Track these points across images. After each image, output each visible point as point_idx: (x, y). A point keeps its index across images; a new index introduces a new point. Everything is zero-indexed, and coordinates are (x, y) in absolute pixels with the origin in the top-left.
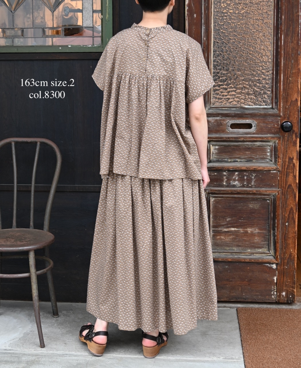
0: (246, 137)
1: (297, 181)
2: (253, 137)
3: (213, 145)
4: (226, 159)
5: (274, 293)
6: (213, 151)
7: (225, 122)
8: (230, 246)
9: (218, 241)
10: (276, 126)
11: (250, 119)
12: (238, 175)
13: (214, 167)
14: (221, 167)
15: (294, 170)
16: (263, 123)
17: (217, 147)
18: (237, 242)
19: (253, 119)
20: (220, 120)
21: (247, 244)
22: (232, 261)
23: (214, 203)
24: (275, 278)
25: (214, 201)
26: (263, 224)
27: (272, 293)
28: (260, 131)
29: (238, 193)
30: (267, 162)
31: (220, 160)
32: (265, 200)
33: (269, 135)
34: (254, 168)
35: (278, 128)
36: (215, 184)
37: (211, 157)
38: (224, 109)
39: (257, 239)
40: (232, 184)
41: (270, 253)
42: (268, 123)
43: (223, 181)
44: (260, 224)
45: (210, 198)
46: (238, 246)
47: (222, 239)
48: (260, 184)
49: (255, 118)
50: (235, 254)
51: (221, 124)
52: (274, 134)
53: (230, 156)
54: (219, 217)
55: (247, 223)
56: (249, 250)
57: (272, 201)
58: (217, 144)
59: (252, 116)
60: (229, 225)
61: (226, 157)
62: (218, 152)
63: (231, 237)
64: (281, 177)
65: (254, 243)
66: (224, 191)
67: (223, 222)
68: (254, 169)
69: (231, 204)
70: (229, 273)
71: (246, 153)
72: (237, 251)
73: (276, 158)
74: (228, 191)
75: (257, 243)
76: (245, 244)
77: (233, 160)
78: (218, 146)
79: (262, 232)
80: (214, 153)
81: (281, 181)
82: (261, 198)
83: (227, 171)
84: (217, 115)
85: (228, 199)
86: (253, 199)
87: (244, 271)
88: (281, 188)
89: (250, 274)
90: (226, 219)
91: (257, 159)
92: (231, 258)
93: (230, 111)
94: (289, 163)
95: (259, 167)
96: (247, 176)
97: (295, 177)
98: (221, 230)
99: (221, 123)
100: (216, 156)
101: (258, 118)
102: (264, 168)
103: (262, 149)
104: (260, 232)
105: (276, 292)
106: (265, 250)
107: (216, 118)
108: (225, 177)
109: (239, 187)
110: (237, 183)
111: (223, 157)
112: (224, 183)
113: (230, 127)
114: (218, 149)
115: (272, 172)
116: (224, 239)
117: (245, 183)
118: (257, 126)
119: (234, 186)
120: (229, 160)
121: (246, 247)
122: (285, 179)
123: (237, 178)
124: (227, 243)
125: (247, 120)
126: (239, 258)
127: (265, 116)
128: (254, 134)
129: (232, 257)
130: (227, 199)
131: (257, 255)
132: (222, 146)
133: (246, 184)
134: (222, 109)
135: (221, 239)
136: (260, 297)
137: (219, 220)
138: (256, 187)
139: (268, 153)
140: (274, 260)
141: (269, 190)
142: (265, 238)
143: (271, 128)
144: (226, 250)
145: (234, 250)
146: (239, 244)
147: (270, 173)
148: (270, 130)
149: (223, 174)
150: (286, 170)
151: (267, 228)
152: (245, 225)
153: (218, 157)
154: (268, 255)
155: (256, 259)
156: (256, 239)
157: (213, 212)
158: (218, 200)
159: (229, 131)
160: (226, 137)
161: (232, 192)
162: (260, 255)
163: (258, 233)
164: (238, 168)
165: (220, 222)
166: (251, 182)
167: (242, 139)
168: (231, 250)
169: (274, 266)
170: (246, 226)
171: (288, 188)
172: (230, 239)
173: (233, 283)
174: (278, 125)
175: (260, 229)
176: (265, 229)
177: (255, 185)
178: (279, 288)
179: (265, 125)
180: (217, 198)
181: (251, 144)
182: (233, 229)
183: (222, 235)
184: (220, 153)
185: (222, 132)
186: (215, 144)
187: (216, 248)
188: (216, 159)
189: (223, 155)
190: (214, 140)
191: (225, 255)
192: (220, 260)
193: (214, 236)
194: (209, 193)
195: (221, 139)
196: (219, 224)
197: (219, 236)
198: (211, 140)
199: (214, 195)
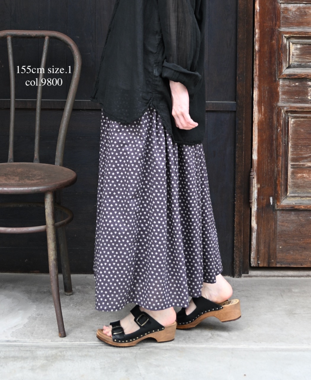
3: (293, 43)
6: (293, 52)
7: (310, 11)
9: (299, 181)
13: (295, 75)
14: (305, 75)
17: (299, 46)
20: (304, 8)
23: (293, 126)
25: (294, 123)
31: (302, 64)
36: (296, 99)
37: (291, 60)
43: (306, 94)
45: (288, 118)
47: (304, 178)
51: (306, 14)
54: (301, 146)
58: (299, 42)
62: (300, 53)
66: (308, 108)
67: (306, 154)
78: (301, 44)
80: (295, 54)
98: (303, 165)
99: (305, 12)
100: (297, 59)
107: (298, 5)
108: (310, 89)
111: (307, 60)
112: (309, 98)
114: (300, 48)
116: (307, 178)
132: (306, 44)
137: (301, 150)
144: (309, 193)
149: (306, 84)
153: (300, 60)
157: (292, 138)
158: (299, 121)
165: (302, 153)
180: (298, 119)
183: (305, 171)
184: (303, 54)
185: (306, 25)
186: (297, 42)
187: (296, 191)
188: (297, 64)
189: (307, 57)
190: (295, 36)
191: (309, 200)
192: (302, 207)
193: (293, 173)
194: (287, 112)
195: (305, 35)
196: (301, 156)
197: (300, 173)
198: (291, 35)
199: (295, 115)
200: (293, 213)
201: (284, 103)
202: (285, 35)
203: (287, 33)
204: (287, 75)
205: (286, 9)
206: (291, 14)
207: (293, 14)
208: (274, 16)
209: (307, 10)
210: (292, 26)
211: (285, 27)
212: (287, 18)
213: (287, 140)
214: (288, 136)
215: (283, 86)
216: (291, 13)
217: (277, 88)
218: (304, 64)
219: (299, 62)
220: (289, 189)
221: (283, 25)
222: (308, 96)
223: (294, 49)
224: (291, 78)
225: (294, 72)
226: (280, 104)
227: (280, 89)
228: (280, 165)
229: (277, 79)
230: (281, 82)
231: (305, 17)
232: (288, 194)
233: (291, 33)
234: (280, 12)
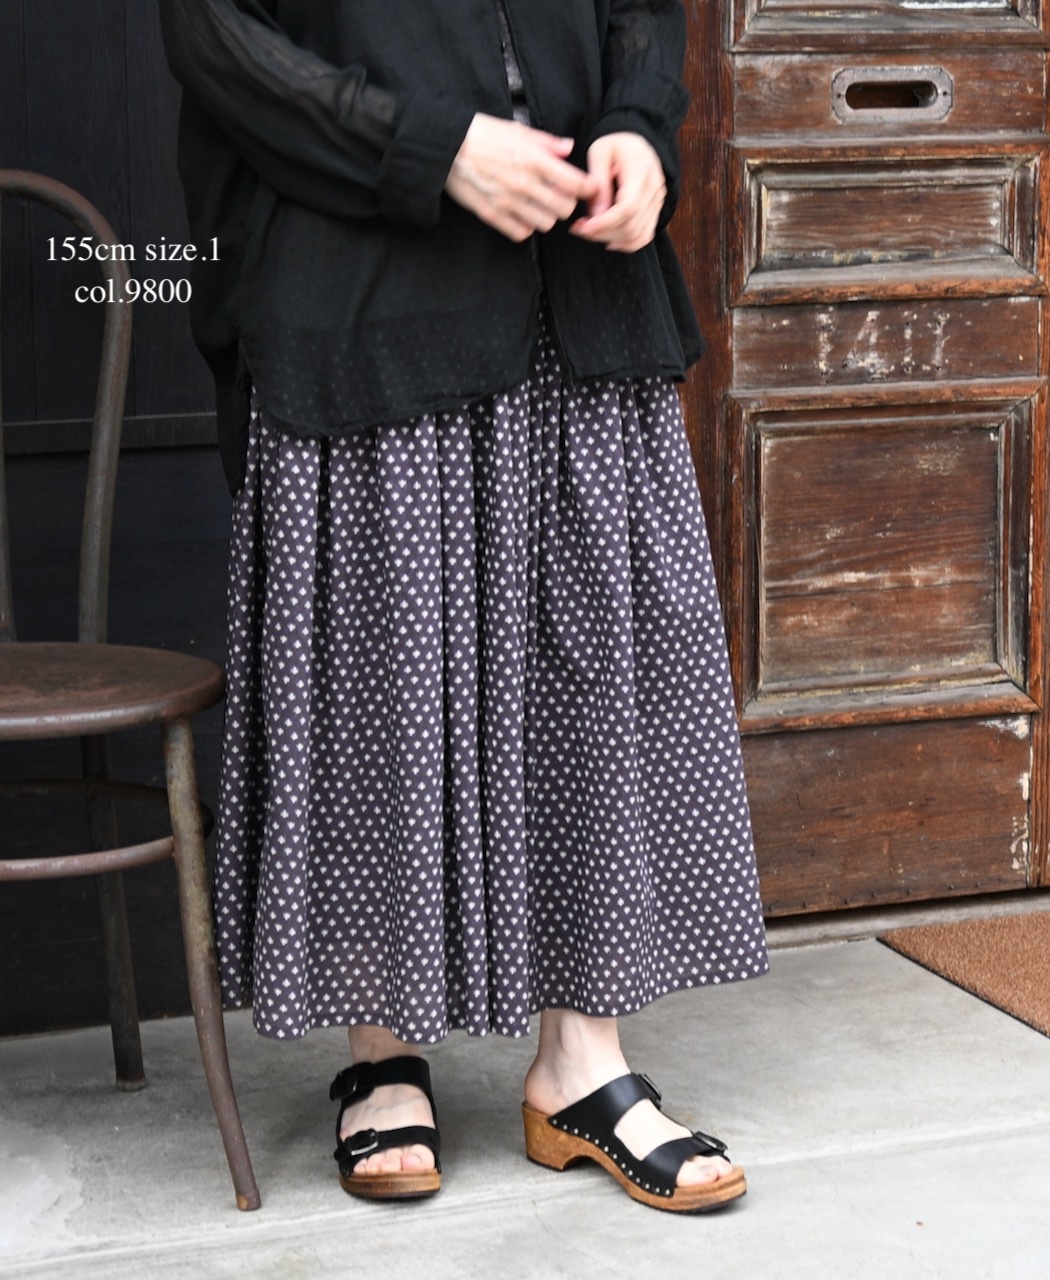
0: (913, 143)
2: (940, 146)
3: (769, 189)
4: (823, 254)
5: (1019, 847)
6: (770, 216)
7: (824, 79)
8: (840, 657)
9: (789, 641)
10: (1030, 90)
11: (930, 63)
12: (879, 323)
13: (781, 292)
14: (812, 290)
16: (980, 79)
17: (785, 198)
18: (867, 633)
19: (940, 60)
20: (805, 68)
21: (908, 641)
22: (857, 721)
23: (770, 463)
24: (1025, 780)
25: (775, 451)
26: (974, 541)
27: (1013, 849)
28: (968, 115)
29: (881, 408)
30: (992, 259)
31: (797, 257)
32: (980, 430)
33: (1002, 135)
34: (945, 285)
35: (1039, 103)
36: (784, 371)
37: (763, 246)
38: (818, 14)
39: (947, 615)
40: (852, 366)
41: (1005, 672)
42: (1000, 77)
43: (814, 353)
44: (961, 544)
45: (758, 438)
46: (873, 652)
47: (806, 628)
48: (967, 361)
49: (948, 58)
50: (862, 690)
51: (809, 88)
52: (1024, 128)
53: (842, 239)
54: (795, 525)
55: (909, 543)
56: (917, 668)
57: (1013, 435)
58: (789, 182)
59: (939, 46)
60: (835, 562)
61: (821, 243)
62: (789, 221)
63: (844, 614)
64: (1047, 323)
65: (934, 632)
66: (823, 399)
67: (810, 549)
68: (947, 290)
69: (845, 463)
70: (843, 778)
71: (904, 222)
72: (873, 676)
73: (1033, 236)
74: (840, 400)
75: (947, 631)
76: (901, 640)
77: (850, 256)
78: (791, 190)
79: (967, 578)
82: (968, 423)
83: (831, 309)
84: (795, 43)
85: (830, 437)
86: (935, 433)
87: (902, 765)
88: (1048, 373)
89: (925, 775)
90: (823, 533)
91: (948, 245)
92: (850, 710)
93: (843, 26)
95: (966, 280)
96: (915, 325)
98: (801, 587)
99: (807, 82)
100: (780, 242)
101: (959, 57)
102: (987, 285)
103: (967, 199)
104: (960, 578)
105: (1028, 840)
106: (979, 659)
107: (787, 59)
108: (823, 337)
109: (881, 380)
110: (876, 361)
111: (812, 244)
112: (822, 366)
113: (845, 101)
114: (789, 205)
115: (1011, 300)
116: (813, 628)
117: (907, 359)
118: (956, 91)
119: (862, 376)
120: (837, 258)
121: (902, 652)
123: (873, 340)
124: (829, 646)
125: (916, 68)
126: (882, 704)
127: (992, 44)
128: (942, 128)
129: (854, 704)
130: (828, 441)
131: (954, 683)
132: (806, 190)
133: (909, 364)
134: (811, 14)
135: (801, 627)
136: (963, 873)
137: (795, 538)
138: (949, 376)
139: (994, 215)
140: (1023, 700)
141: (1004, 385)
142: (978, 604)
143: (1010, 102)
144: (820, 675)
145: (854, 673)
146: (877, 645)
147: (1006, 307)
148: (1008, 110)
149: (813, 322)
151: (989, 559)
152: (899, 554)
153: (789, 245)
154: (996, 679)
155: (951, 701)
156: (944, 611)
157: (770, 502)
158: (789, 444)
159: (844, 119)
160: (832, 149)
161: (859, 403)
162: (965, 682)
163: (954, 583)
164: (881, 288)
165: (798, 547)
166: (932, 350)
167: (896, 156)
168: (844, 674)
169: (1021, 727)
170: (904, 559)
172: (840, 622)
173: (858, 822)
174: (1038, 87)
175: (962, 567)
176: (979, 566)
177: (945, 366)
178: (1040, 821)
179: (987, 86)
180: (784, 440)
181: (931, 179)
182: (851, 577)
183: (808, 608)
184: (799, 223)
185: (813, 126)
186: (782, 182)
187: (781, 673)
188: (781, 256)
189: (809, 234)
190: (780, 161)
191: (821, 698)
192: (807, 722)
193: (771, 615)
194: (755, 417)
195: (812, 156)
196: (793, 558)
197: (793, 615)
198: (769, 161)
199: (778, 425)
200: (777, 743)
201: (747, 388)
202: (750, 161)
203: (756, 153)
204: (759, 294)
205: (751, 74)
206: (765, 89)
207: (770, 89)
208: (713, 98)
209: (812, 74)
210: (766, 128)
211: (748, 134)
212: (753, 104)
213: (753, 510)
214: (758, 497)
215: (744, 332)
216: (766, 86)
217: (727, 340)
218: (802, 254)
219: (786, 249)
220: (762, 667)
221: (739, 126)
222: (818, 360)
223: (771, 205)
224: (773, 303)
225: (780, 284)
226: (735, 391)
227: (734, 344)
228: (739, 592)
229: (726, 310)
230: (737, 319)
231: (808, 100)
232: (761, 683)
233: (768, 152)
234: (731, 87)
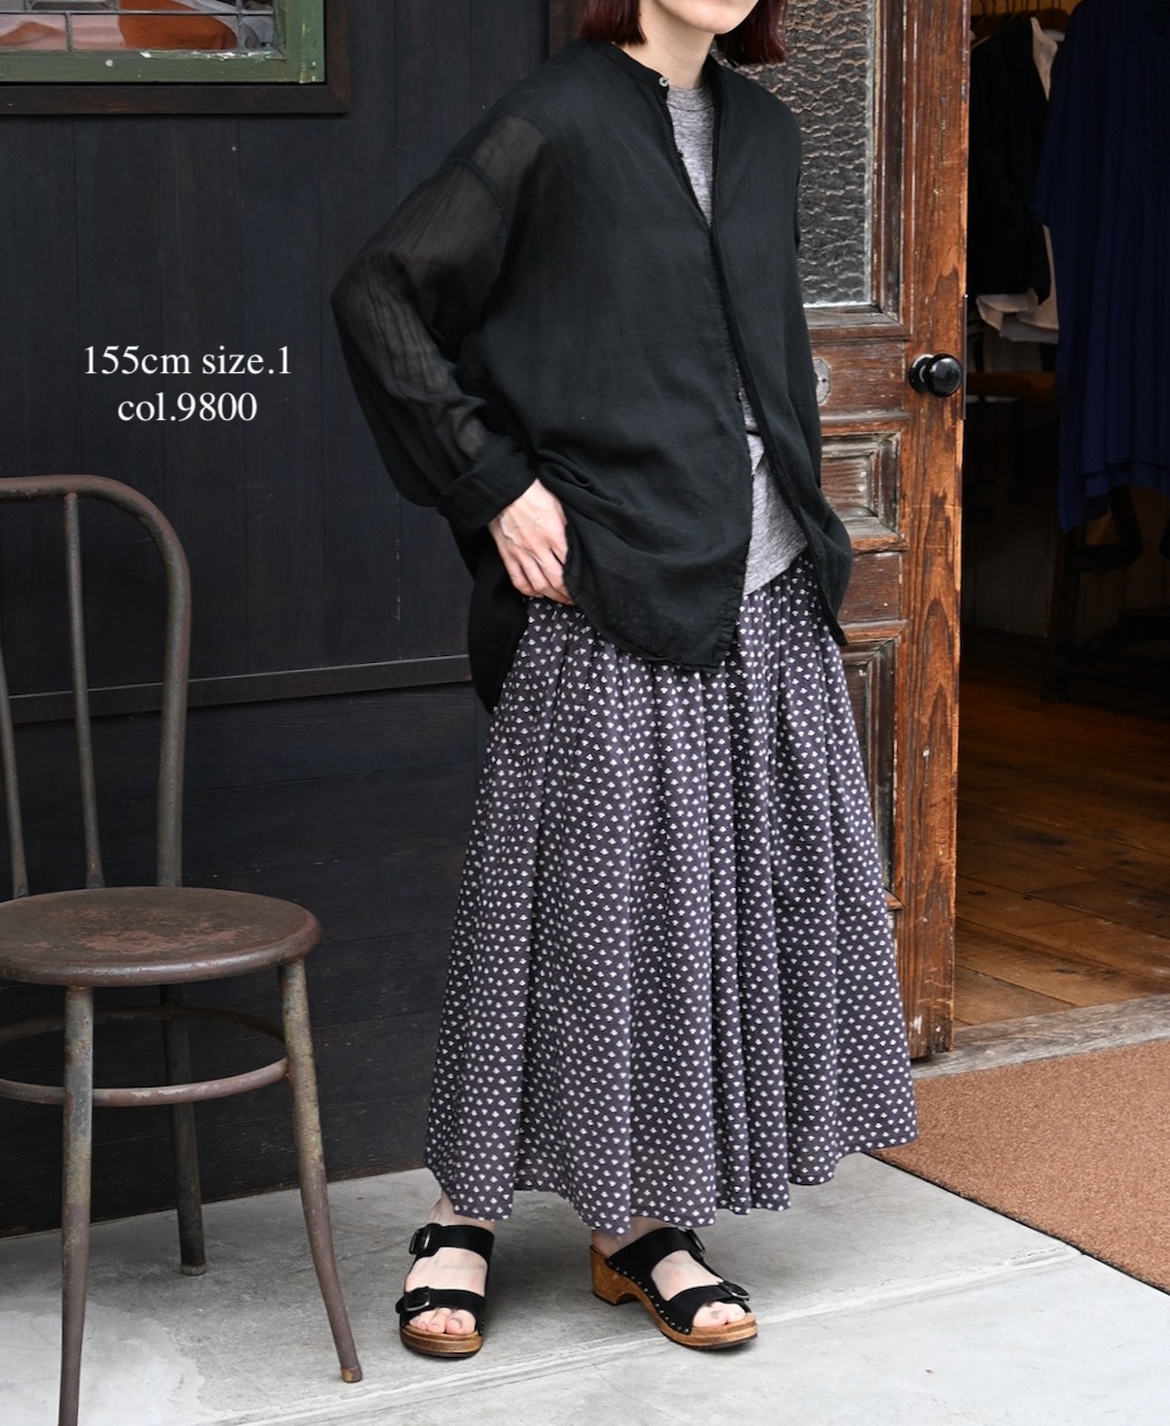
1: (958, 587)
10: (892, 375)
15: (947, 545)
16: (852, 367)
19: (820, 352)
28: (842, 398)
30: (858, 520)
33: (870, 414)
35: (899, 386)
42: (867, 365)
49: (828, 350)
52: (886, 408)
57: (879, 670)
64: (907, 574)
73: (895, 501)
81: (909, 590)
88: (908, 617)
94: (934, 517)
97: (950, 568)
101: (835, 349)
103: (841, 469)
115: (878, 555)
118: (833, 378)
122: (920, 579)
127: (861, 338)
139: (862, 483)
143: (875, 386)
147: (873, 562)
148: (875, 393)
150: (922, 545)
171: (929, 614)
174: (898, 374)
179: (857, 373)
